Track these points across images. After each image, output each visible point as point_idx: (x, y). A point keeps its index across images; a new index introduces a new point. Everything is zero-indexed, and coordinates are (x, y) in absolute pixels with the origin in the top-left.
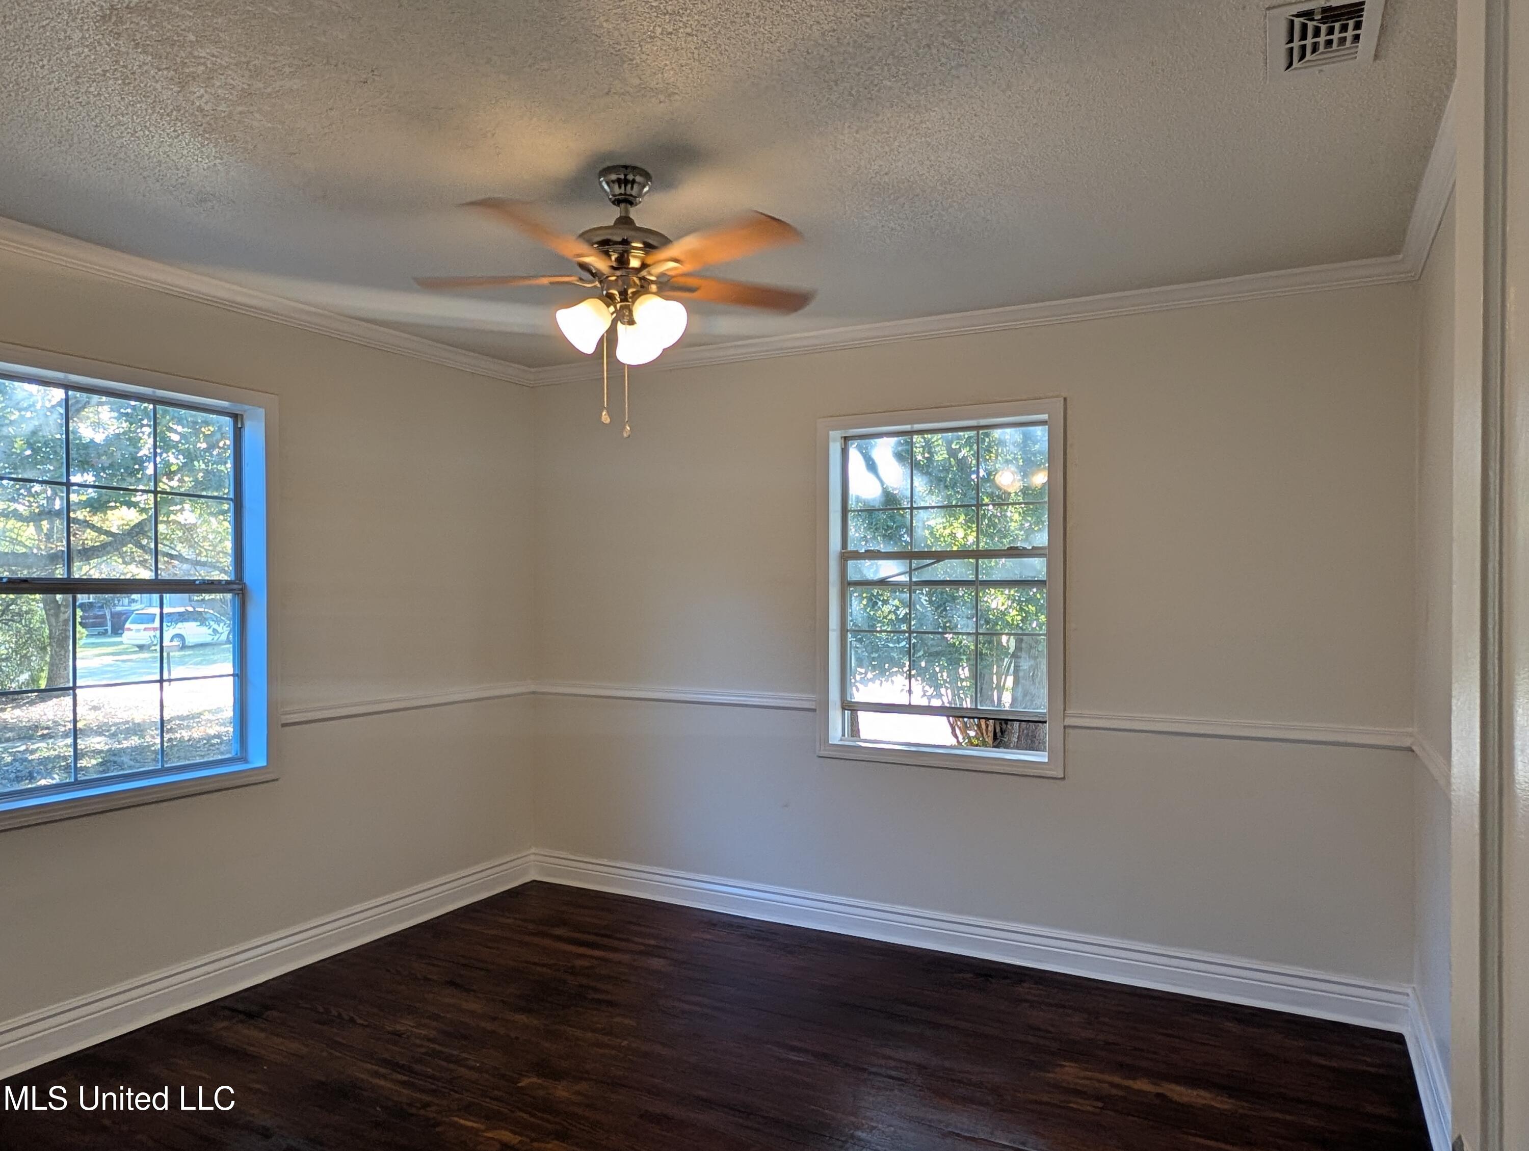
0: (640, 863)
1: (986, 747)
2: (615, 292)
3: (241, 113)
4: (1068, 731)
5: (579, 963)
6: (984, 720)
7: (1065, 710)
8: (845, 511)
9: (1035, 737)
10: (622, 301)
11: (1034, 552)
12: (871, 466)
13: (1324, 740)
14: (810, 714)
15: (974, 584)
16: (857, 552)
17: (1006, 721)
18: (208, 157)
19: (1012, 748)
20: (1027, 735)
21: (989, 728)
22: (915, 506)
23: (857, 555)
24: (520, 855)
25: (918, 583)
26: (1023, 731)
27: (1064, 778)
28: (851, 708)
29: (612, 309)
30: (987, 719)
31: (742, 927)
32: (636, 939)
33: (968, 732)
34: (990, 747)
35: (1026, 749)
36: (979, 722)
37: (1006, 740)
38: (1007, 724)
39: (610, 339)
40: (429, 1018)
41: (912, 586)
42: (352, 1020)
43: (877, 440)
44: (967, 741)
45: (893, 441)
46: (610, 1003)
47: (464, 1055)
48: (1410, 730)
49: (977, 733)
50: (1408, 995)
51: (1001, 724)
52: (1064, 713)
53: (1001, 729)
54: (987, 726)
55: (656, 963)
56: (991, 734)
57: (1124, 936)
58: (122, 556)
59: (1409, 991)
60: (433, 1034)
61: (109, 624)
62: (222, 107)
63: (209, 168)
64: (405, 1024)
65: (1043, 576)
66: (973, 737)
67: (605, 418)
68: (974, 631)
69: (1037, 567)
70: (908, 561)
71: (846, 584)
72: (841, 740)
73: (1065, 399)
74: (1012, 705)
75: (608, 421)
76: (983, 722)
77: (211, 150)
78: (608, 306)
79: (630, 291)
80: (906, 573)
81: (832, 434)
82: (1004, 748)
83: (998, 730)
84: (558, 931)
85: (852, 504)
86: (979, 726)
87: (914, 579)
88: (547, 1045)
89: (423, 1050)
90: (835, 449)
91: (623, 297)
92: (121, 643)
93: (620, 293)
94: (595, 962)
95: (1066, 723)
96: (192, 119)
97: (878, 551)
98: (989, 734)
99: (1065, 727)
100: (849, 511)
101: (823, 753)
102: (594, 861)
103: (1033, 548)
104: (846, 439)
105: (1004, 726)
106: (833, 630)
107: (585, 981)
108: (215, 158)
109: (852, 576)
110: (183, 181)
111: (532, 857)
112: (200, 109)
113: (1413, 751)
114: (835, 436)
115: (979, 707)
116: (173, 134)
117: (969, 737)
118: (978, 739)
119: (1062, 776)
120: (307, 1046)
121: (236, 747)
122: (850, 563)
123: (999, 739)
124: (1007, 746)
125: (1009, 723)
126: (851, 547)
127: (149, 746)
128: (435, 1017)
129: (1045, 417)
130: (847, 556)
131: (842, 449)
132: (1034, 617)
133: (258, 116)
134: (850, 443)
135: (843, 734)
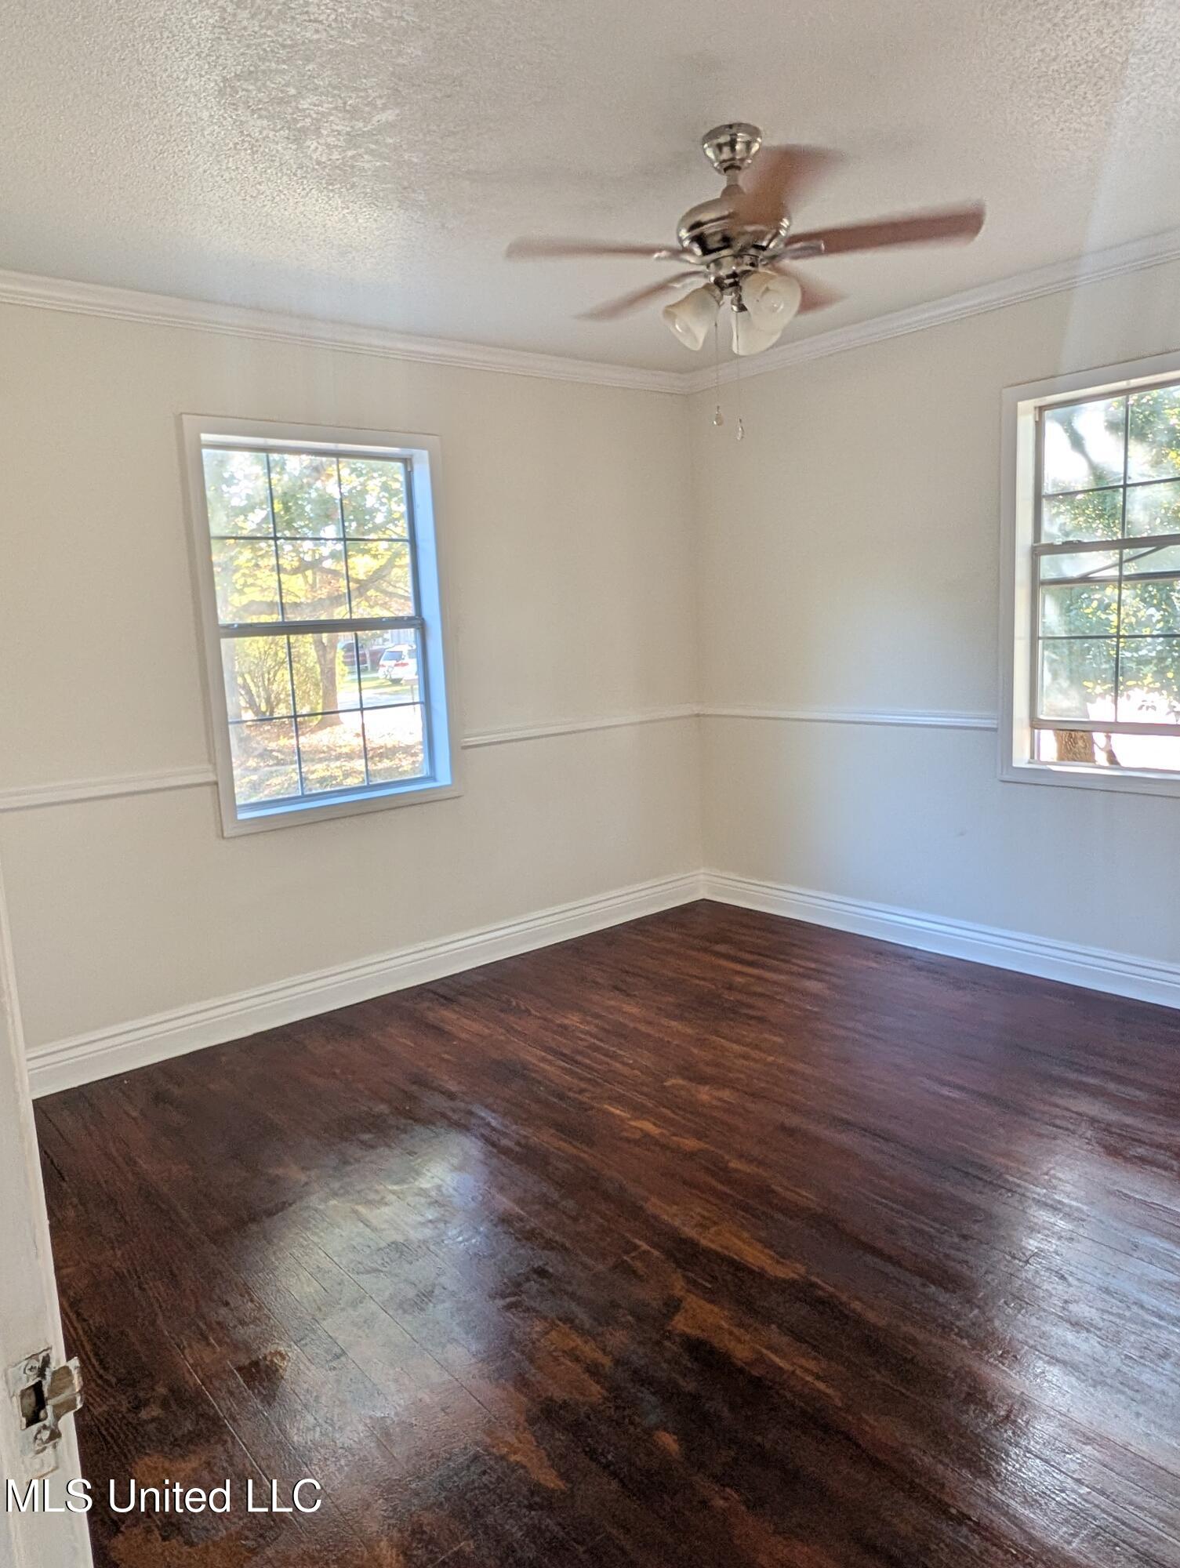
3: (353, 157)
5: (739, 979)
8: (1038, 497)
12: (1077, 442)
14: (991, 732)
16: (1054, 545)
18: (337, 209)
22: (1130, 482)
23: (1052, 549)
24: (689, 874)
25: (1131, 577)
28: (1037, 726)
31: (911, 958)
32: (794, 960)
40: (592, 1016)
41: (1121, 581)
42: (527, 1011)
43: (1085, 406)
45: (1103, 403)
46: (761, 1020)
47: (621, 1053)
58: (368, 599)
60: (594, 1030)
61: (368, 661)
62: (335, 156)
63: (340, 220)
64: (573, 1020)
70: (1119, 552)
71: (1037, 584)
72: (1029, 763)
77: (337, 201)
80: (1116, 565)
81: (1024, 404)
84: (721, 948)
85: (1048, 488)
87: (1125, 573)
88: (696, 1051)
89: (586, 1044)
90: (1027, 423)
92: (378, 678)
94: (753, 980)
96: (314, 174)
97: (1080, 542)
100: (1045, 495)
101: (1006, 777)
102: (761, 883)
104: (1042, 409)
106: (1020, 638)
107: (740, 997)
108: (343, 208)
109: (1047, 574)
110: (322, 237)
111: (702, 877)
112: (319, 163)
114: (1028, 407)
116: (303, 193)
120: (489, 1028)
121: (426, 767)
122: (1045, 559)
126: (1044, 541)
127: (398, 768)
128: (597, 1016)
130: (1039, 550)
131: (1037, 422)
133: (366, 157)
134: (1047, 413)
135: (1032, 757)
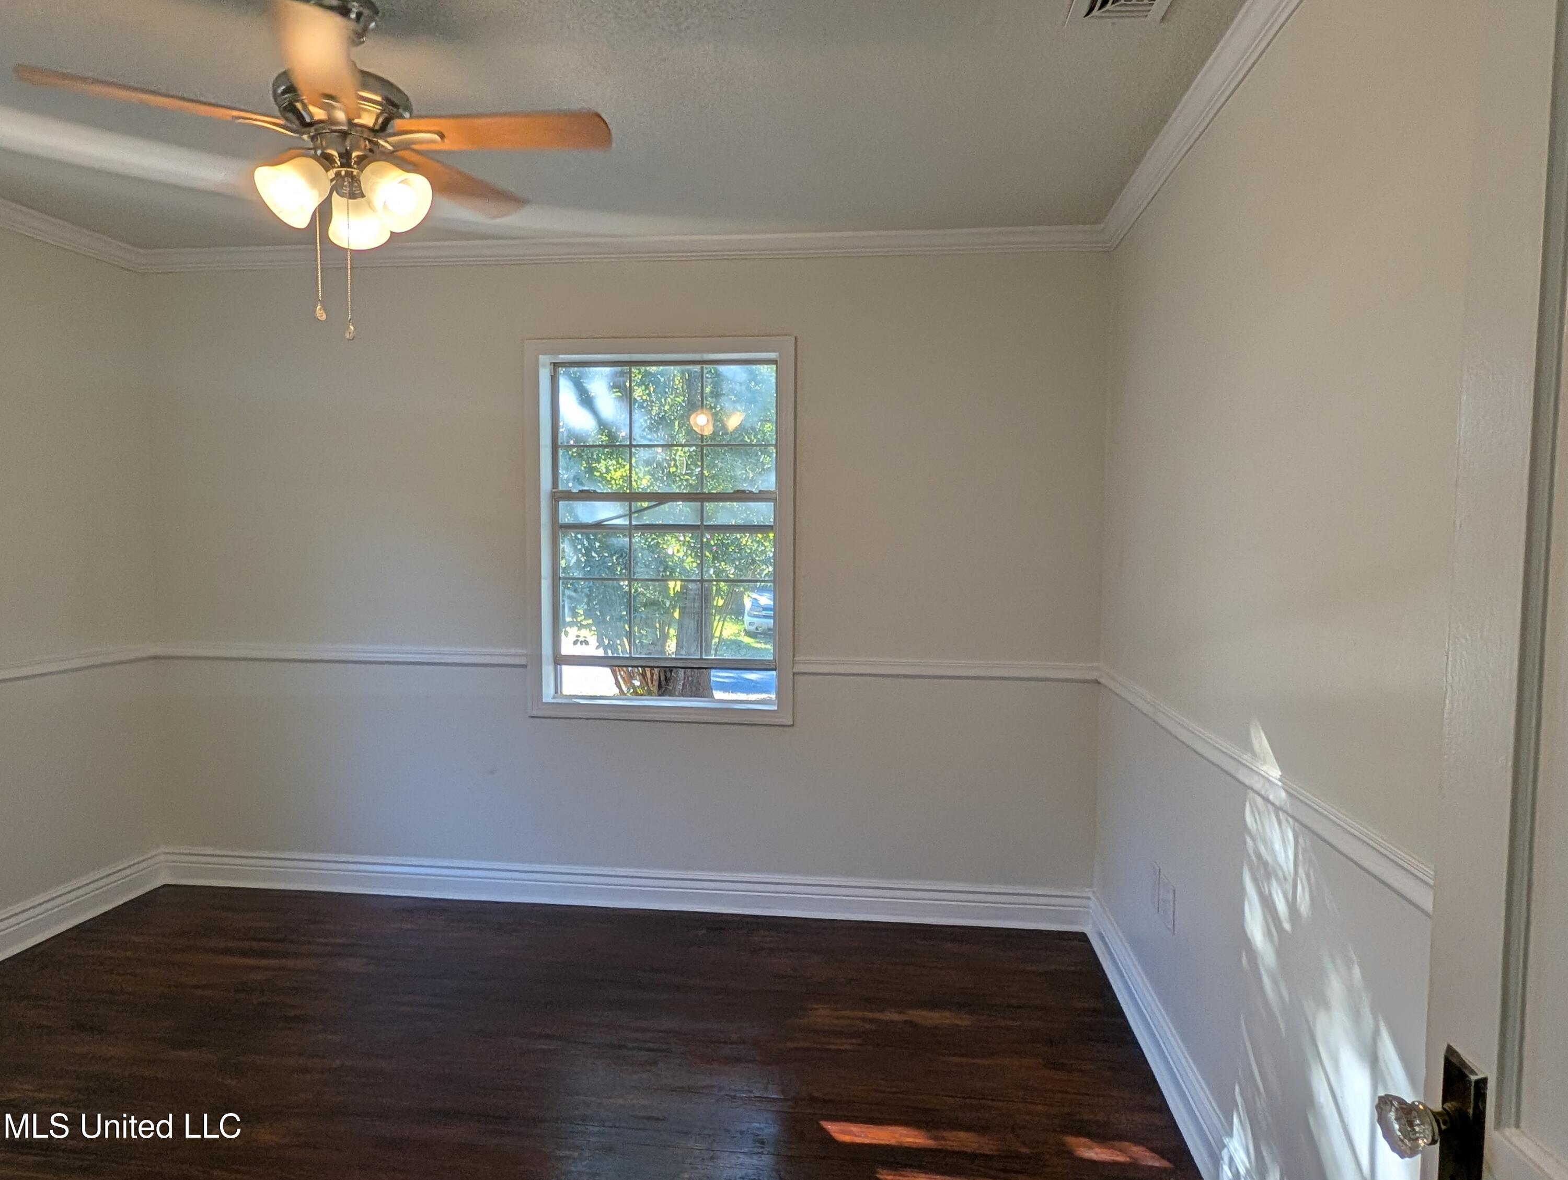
0: (312, 851)
1: (651, 695)
2: (335, 153)
4: (797, 678)
6: (649, 669)
7: (794, 657)
8: (555, 447)
9: (700, 684)
10: (342, 166)
11: (761, 496)
12: (586, 400)
13: (1026, 676)
14: (521, 670)
15: (699, 529)
16: (569, 492)
17: (671, 669)
19: (677, 696)
20: (692, 681)
21: (655, 677)
22: (634, 443)
23: (569, 496)
24: (146, 856)
25: (637, 527)
26: (688, 679)
27: (793, 725)
28: (560, 660)
29: (332, 174)
30: (652, 667)
33: (633, 682)
34: (656, 696)
35: (691, 697)
36: (644, 671)
37: (670, 688)
38: (671, 671)
39: (323, 213)
41: (630, 530)
43: (591, 369)
44: (632, 690)
45: (607, 370)
48: (1095, 664)
49: (641, 683)
50: (1089, 898)
51: (665, 672)
52: (793, 660)
53: (666, 677)
54: (652, 675)
55: (353, 965)
56: (656, 683)
57: (850, 874)
59: (1090, 895)
65: (770, 521)
66: (638, 687)
67: (321, 314)
68: (700, 579)
69: (763, 512)
70: (627, 504)
71: (558, 527)
72: (554, 697)
73: (796, 338)
74: (677, 652)
75: (324, 317)
76: (648, 671)
78: (327, 170)
79: (354, 154)
80: (625, 516)
81: (542, 358)
82: (669, 696)
83: (663, 678)
85: (564, 440)
86: (644, 675)
87: (634, 523)
90: (544, 375)
91: (344, 161)
93: (341, 155)
95: (795, 670)
97: (595, 491)
98: (654, 683)
99: (794, 674)
100: (560, 446)
101: (535, 713)
102: (247, 854)
103: (761, 492)
104: (556, 365)
105: (668, 674)
106: (545, 580)
109: (565, 518)
111: (162, 857)
113: (1099, 683)
114: (545, 360)
115: (704, 657)
117: (634, 687)
118: (643, 689)
119: (792, 723)
122: (562, 504)
123: (664, 688)
124: (671, 694)
125: (674, 670)
126: (561, 487)
129: (773, 355)
130: (558, 496)
131: (552, 376)
132: (711, 565)
134: (561, 370)
135: (556, 692)
